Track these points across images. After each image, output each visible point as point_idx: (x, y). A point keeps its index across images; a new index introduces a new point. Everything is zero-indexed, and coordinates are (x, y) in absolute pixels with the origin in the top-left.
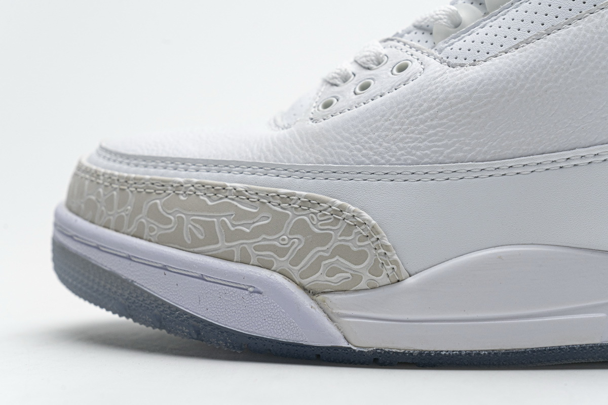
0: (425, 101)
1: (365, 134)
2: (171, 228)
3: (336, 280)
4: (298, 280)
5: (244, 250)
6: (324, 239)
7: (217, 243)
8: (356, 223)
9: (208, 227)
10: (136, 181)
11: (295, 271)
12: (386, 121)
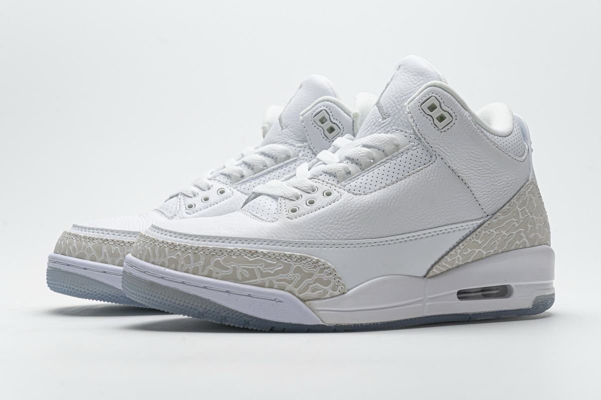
0: (347, 211)
1: (321, 226)
2: (230, 272)
3: (315, 295)
4: (297, 294)
5: (271, 282)
6: (310, 275)
7: (256, 278)
8: (325, 268)
9: (251, 271)
10: (203, 248)
11: (296, 290)
12: (330, 219)
